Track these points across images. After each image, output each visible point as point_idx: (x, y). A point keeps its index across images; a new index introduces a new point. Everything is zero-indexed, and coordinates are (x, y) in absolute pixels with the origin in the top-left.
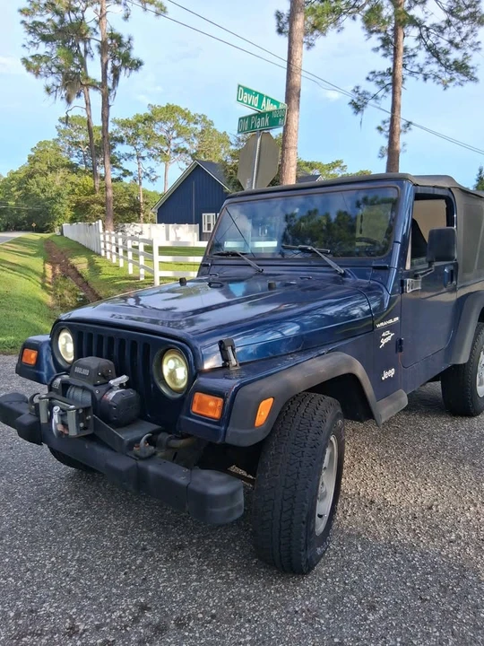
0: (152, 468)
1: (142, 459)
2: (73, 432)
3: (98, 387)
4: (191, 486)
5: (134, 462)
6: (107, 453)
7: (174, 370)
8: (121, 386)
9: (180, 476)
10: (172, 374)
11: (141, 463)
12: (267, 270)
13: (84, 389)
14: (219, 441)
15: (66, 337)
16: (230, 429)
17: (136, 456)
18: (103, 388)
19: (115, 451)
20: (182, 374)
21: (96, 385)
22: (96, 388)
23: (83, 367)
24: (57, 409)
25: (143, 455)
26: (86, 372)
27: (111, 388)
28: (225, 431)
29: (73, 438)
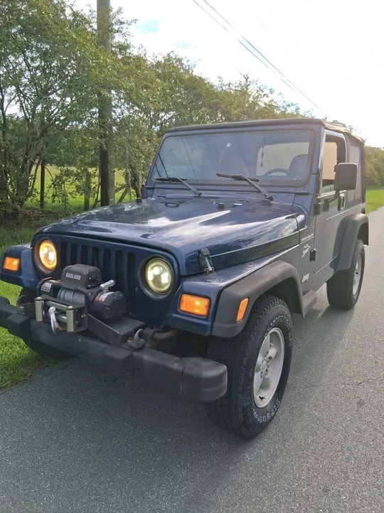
0: (146, 357)
1: (135, 350)
2: (71, 328)
3: (90, 290)
4: (186, 371)
5: (129, 352)
6: (103, 345)
7: (158, 275)
8: (111, 289)
9: (174, 364)
10: (157, 279)
11: (135, 354)
12: (204, 194)
13: (76, 291)
14: (207, 334)
15: (47, 247)
16: (216, 324)
17: (131, 347)
18: (95, 290)
19: (110, 344)
20: (166, 279)
21: (88, 288)
22: (88, 291)
23: (74, 273)
24: (52, 309)
25: (137, 347)
26: (78, 277)
27: (101, 291)
28: (212, 326)
29: (71, 334)
